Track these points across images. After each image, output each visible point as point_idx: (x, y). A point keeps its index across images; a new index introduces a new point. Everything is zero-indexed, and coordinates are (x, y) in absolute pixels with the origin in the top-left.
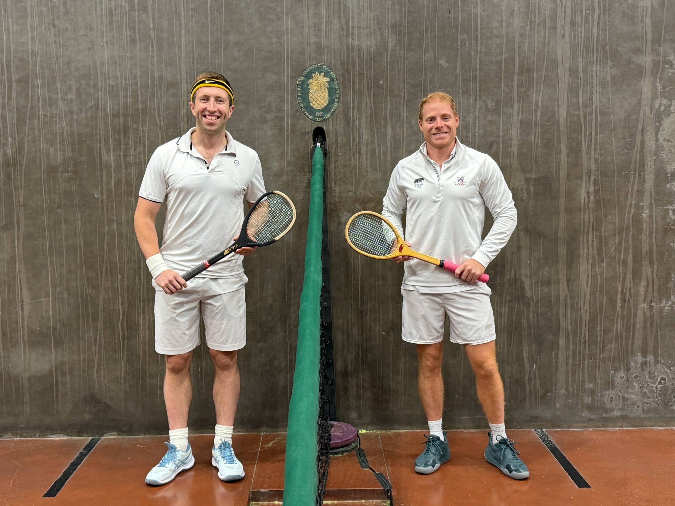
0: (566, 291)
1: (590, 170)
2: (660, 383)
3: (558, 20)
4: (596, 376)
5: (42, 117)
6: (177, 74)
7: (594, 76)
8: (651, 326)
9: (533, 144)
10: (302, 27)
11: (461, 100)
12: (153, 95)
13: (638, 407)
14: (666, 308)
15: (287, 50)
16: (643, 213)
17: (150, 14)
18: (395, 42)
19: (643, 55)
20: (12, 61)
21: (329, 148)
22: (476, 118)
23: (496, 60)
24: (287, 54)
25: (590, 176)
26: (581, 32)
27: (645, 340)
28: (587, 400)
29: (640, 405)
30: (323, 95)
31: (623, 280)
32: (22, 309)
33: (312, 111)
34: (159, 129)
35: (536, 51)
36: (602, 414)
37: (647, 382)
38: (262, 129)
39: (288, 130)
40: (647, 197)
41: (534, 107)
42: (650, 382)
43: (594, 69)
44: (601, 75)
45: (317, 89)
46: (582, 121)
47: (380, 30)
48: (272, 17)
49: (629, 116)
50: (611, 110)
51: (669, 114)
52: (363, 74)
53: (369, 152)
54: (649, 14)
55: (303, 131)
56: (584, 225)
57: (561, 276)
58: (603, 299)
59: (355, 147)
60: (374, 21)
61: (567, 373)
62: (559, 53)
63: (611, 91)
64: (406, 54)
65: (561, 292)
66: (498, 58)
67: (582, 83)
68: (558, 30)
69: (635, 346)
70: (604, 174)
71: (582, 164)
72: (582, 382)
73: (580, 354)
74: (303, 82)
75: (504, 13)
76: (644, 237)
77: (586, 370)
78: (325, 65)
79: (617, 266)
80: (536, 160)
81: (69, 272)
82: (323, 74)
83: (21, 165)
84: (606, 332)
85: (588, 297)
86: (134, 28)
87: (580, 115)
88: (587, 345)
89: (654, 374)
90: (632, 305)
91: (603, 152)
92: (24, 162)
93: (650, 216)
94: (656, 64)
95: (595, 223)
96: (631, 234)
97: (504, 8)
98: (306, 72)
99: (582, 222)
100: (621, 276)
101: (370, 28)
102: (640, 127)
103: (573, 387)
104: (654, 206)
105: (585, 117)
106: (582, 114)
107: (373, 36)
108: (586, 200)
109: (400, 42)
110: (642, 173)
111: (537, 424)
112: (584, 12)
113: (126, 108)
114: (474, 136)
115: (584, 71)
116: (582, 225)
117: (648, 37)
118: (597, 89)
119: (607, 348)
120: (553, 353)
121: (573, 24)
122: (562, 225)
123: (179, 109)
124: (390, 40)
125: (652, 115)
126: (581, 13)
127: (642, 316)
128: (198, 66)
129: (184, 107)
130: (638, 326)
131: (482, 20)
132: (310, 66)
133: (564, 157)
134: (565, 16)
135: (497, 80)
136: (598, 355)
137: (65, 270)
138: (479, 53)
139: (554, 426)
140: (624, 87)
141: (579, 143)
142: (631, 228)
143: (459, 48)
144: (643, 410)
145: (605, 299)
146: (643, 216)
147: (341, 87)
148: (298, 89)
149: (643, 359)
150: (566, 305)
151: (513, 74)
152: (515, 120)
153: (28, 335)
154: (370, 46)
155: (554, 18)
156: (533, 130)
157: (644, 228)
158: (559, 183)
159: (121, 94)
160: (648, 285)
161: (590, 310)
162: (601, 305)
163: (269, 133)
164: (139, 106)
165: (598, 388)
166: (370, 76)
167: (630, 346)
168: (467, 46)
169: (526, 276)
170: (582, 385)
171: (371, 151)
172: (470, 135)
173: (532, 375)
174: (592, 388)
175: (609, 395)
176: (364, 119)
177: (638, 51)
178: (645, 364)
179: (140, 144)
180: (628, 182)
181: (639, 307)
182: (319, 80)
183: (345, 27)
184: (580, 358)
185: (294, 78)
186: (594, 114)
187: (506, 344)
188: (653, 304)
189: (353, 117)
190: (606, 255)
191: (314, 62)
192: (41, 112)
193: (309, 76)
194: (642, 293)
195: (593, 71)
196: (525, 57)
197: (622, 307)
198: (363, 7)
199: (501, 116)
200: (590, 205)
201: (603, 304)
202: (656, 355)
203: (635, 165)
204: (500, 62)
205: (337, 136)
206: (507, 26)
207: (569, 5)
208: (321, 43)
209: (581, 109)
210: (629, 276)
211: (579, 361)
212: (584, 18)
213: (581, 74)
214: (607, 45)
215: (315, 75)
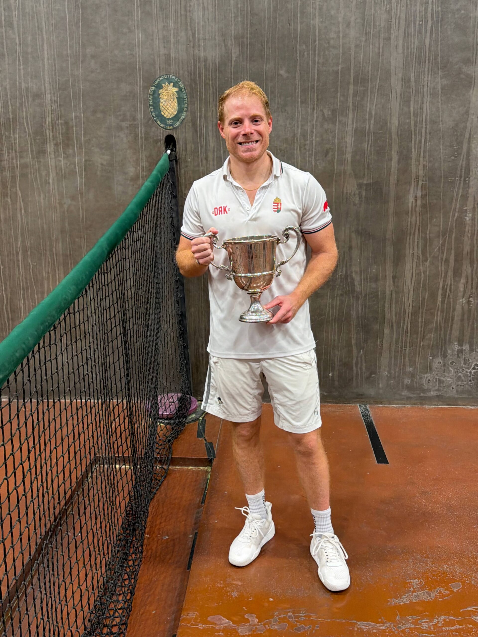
0: (392, 287)
1: (419, 176)
2: (474, 369)
3: (392, 32)
4: (415, 361)
6: (42, 85)
7: (426, 86)
8: (469, 320)
9: (366, 151)
10: (152, 40)
11: (300, 109)
12: (21, 105)
13: (453, 388)
15: (139, 62)
16: (466, 216)
17: (16, 30)
18: (238, 53)
19: (473, 65)
21: (179, 155)
22: (313, 126)
23: (333, 71)
24: (139, 65)
25: (418, 182)
26: (414, 43)
27: (462, 331)
28: (407, 381)
29: (454, 387)
30: (172, 104)
31: (444, 277)
33: (162, 119)
34: (28, 136)
35: (370, 61)
36: (420, 394)
37: (463, 367)
38: (119, 136)
39: (142, 138)
40: (470, 201)
41: (367, 117)
42: (465, 367)
43: (426, 79)
44: (432, 85)
45: (167, 99)
46: (413, 129)
47: (224, 41)
48: (125, 30)
49: (457, 125)
50: (441, 119)
52: (209, 85)
53: (215, 159)
55: (155, 138)
56: (411, 228)
57: (388, 273)
58: (425, 294)
59: (202, 154)
60: (218, 33)
61: (390, 358)
62: (393, 63)
63: (441, 100)
64: (248, 65)
65: (387, 287)
66: (335, 69)
67: (414, 92)
68: (392, 41)
69: (452, 336)
70: (431, 179)
71: (411, 170)
72: (404, 365)
73: (402, 342)
74: (154, 92)
75: (340, 25)
76: (466, 239)
77: (407, 356)
78: (174, 76)
79: (440, 265)
80: (368, 166)
82: (172, 84)
84: (426, 323)
85: (411, 292)
86: (3, 43)
87: (410, 124)
88: (409, 335)
89: (469, 360)
90: (451, 300)
91: (431, 159)
93: (473, 219)
95: (420, 225)
96: (454, 236)
97: (340, 20)
98: (157, 82)
99: (409, 225)
100: (443, 274)
101: (215, 39)
102: (467, 136)
103: (395, 370)
104: (477, 210)
105: (416, 125)
106: (413, 123)
107: (218, 47)
108: (414, 205)
109: (243, 53)
110: (467, 179)
111: (362, 400)
112: (418, 23)
114: (311, 143)
115: (415, 81)
116: (409, 227)
118: (427, 98)
119: (427, 337)
120: (378, 341)
121: (407, 35)
122: (391, 227)
123: (45, 118)
124: (233, 51)
126: (415, 24)
127: (461, 310)
128: (60, 78)
129: (48, 116)
130: (456, 318)
131: (320, 30)
132: (160, 77)
133: (394, 163)
134: (398, 27)
135: (333, 90)
136: (418, 344)
138: (316, 63)
139: (377, 403)
140: (454, 96)
141: (409, 150)
142: (454, 231)
143: (298, 58)
144: (457, 391)
145: (427, 293)
146: (466, 219)
147: (189, 97)
148: (150, 99)
149: (459, 348)
150: (391, 299)
151: (348, 84)
152: (350, 128)
154: (215, 57)
155: (388, 29)
156: (367, 138)
157: (467, 230)
158: (389, 187)
160: (467, 282)
161: (413, 303)
163: (125, 140)
164: (9, 116)
165: (417, 372)
166: (216, 86)
167: (448, 336)
168: (306, 56)
169: (356, 272)
170: (403, 369)
171: (217, 158)
172: (308, 142)
173: (359, 359)
174: (412, 372)
175: (427, 378)
176: (210, 128)
177: (468, 61)
178: (460, 352)
179: (12, 150)
180: (454, 187)
181: (458, 301)
182: (168, 90)
183: (191, 38)
184: (402, 345)
185: (146, 88)
186: (424, 123)
187: (337, 332)
188: (471, 299)
189: (200, 125)
190: (430, 255)
191: (164, 73)
193: (159, 87)
194: (462, 289)
195: (424, 81)
196: (360, 67)
197: (443, 302)
198: (208, 19)
199: (337, 124)
200: (417, 209)
201: (424, 299)
202: (471, 345)
203: (461, 172)
204: (337, 73)
205: (186, 144)
206: (343, 37)
207: (403, 16)
208: (170, 54)
209: (412, 118)
210: (450, 273)
211: (402, 348)
212: (417, 29)
213: (413, 84)
214: (438, 55)
215: (165, 85)
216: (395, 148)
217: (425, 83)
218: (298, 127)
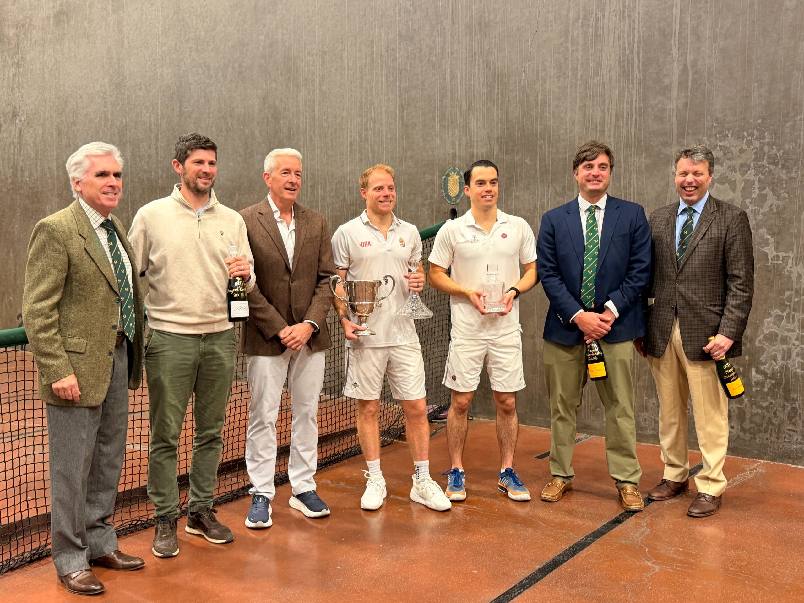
3: (606, 125)
7: (632, 166)
10: (445, 144)
11: (539, 187)
15: (437, 159)
17: (369, 143)
18: (498, 149)
19: (670, 147)
22: (549, 199)
23: (562, 158)
24: (437, 161)
26: (623, 133)
30: (455, 187)
33: (449, 197)
38: (422, 211)
39: (436, 211)
43: (632, 160)
44: (638, 164)
45: (452, 184)
47: (489, 141)
48: (430, 138)
49: (659, 195)
50: (645, 191)
54: (675, 114)
55: (444, 210)
60: (486, 136)
63: (645, 176)
64: (505, 157)
66: (564, 156)
68: (606, 132)
74: (445, 179)
75: (568, 123)
78: (457, 168)
82: (455, 173)
84: (641, 365)
86: (362, 152)
97: (568, 120)
98: (447, 172)
101: (483, 141)
107: (485, 146)
109: (501, 149)
112: (625, 117)
113: (356, 200)
115: (624, 162)
117: (674, 132)
118: (634, 175)
121: (617, 127)
126: (623, 118)
131: (553, 129)
132: (449, 169)
134: (610, 122)
135: (563, 171)
138: (551, 153)
140: (655, 172)
143: (538, 150)
148: (442, 184)
154: (483, 153)
155: (603, 124)
159: (355, 192)
163: (426, 213)
168: (544, 148)
175: (643, 416)
177: (666, 144)
182: (454, 177)
183: (469, 141)
185: (440, 177)
186: (632, 195)
191: (451, 166)
192: (320, 203)
193: (448, 175)
195: (631, 162)
198: (480, 127)
204: (565, 159)
206: (570, 132)
207: (614, 113)
208: (455, 153)
209: (623, 191)
212: (625, 122)
213: (623, 165)
214: (642, 141)
215: (452, 174)
217: (632, 164)
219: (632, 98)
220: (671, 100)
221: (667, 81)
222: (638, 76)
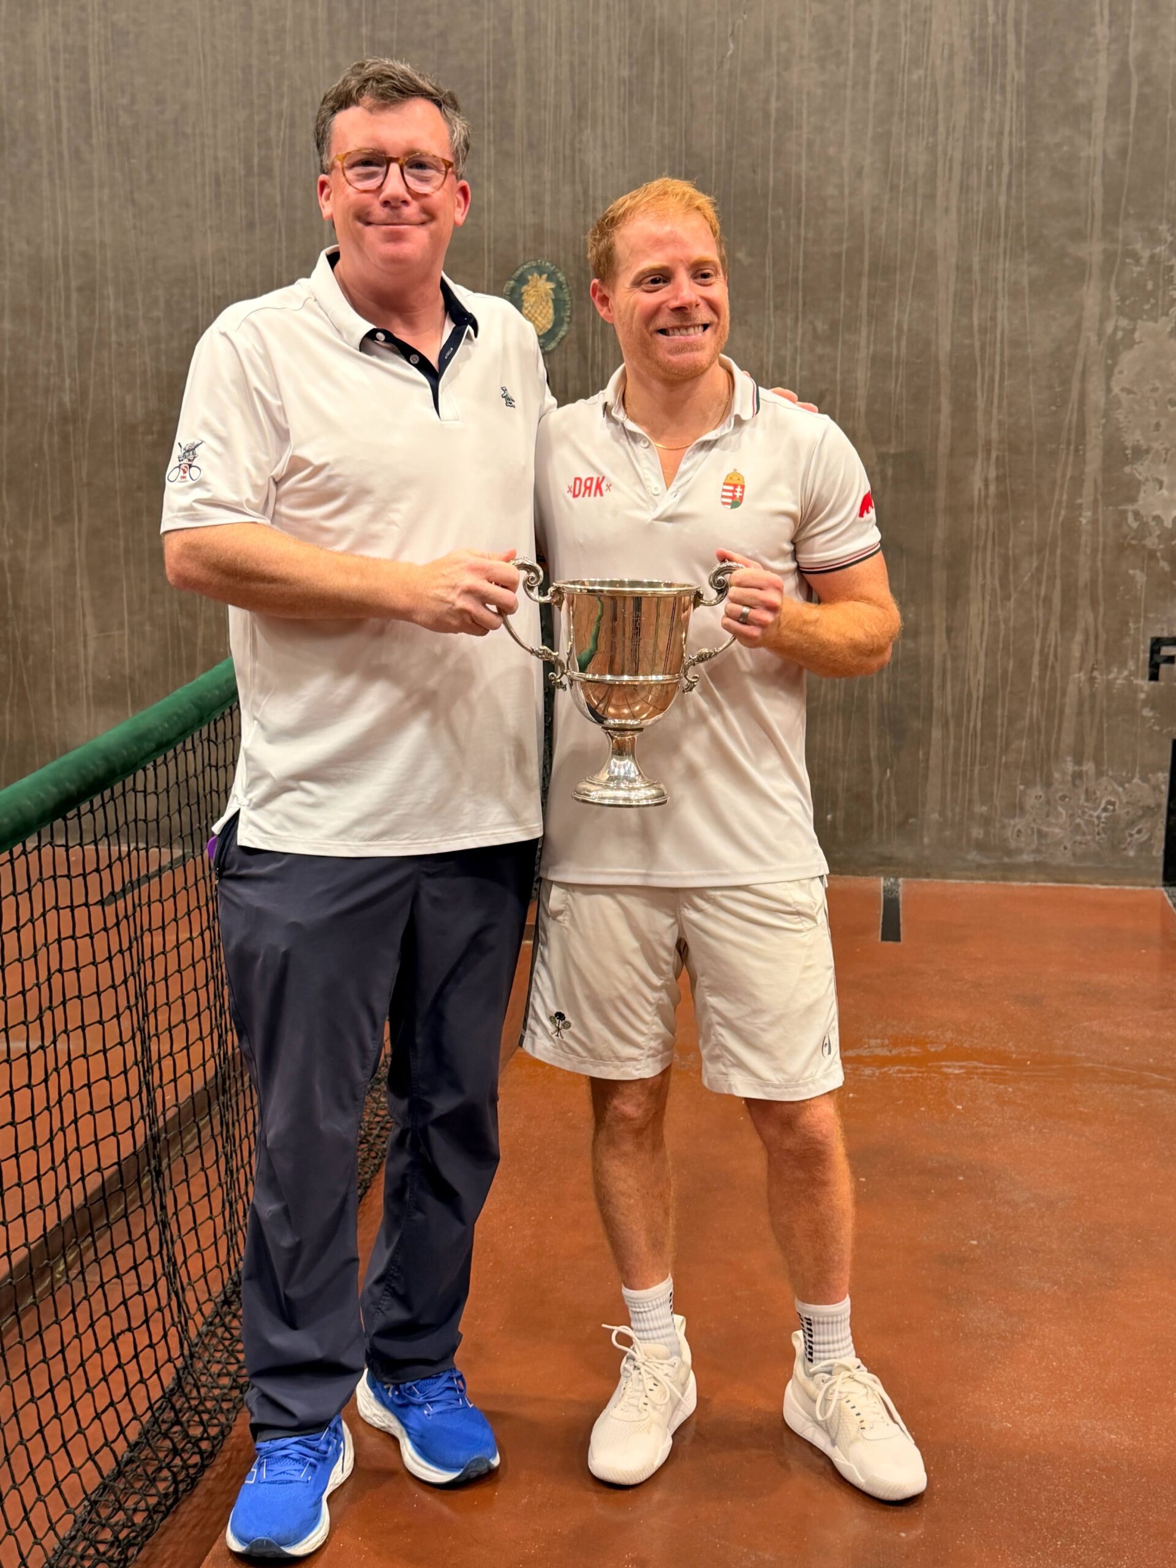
0: (945, 649)
1: (991, 441)
2: (1105, 810)
3: (939, 184)
4: (992, 794)
5: (114, 346)
7: (1000, 280)
8: (1092, 713)
9: (893, 396)
10: (513, 199)
11: (772, 319)
13: (1065, 848)
14: (1119, 681)
15: (489, 237)
16: (1081, 516)
17: (277, 181)
19: (1087, 242)
20: (71, 258)
22: (796, 350)
23: (831, 253)
24: (489, 243)
25: (989, 452)
26: (978, 203)
27: (1080, 736)
28: (977, 832)
29: (1069, 845)
30: (545, 311)
31: (1043, 630)
32: (85, 646)
35: (899, 238)
36: (1002, 858)
37: (1084, 806)
40: (1088, 488)
41: (894, 333)
42: (1087, 807)
43: (1001, 266)
44: (1012, 278)
45: (535, 302)
46: (978, 357)
49: (1059, 348)
50: (1029, 338)
51: (1130, 344)
54: (1099, 169)
56: (978, 536)
57: (937, 621)
58: (1009, 663)
61: (944, 785)
62: (940, 239)
63: (1030, 304)
65: (936, 649)
66: (836, 249)
67: (979, 291)
68: (938, 199)
69: (1062, 746)
70: (1013, 448)
71: (976, 430)
72: (969, 802)
73: (966, 755)
74: (513, 290)
75: (846, 172)
76: (1082, 559)
77: (976, 782)
78: (549, 262)
79: (1034, 607)
80: (897, 422)
81: (153, 591)
82: (545, 276)
83: (84, 421)
84: (1013, 719)
85: (982, 659)
86: (253, 203)
87: (972, 346)
88: (978, 741)
89: (1095, 793)
90: (1058, 675)
91: (1013, 410)
92: (89, 417)
93: (1094, 522)
94: (1109, 257)
95: (996, 530)
96: (1059, 552)
97: (845, 163)
98: (518, 273)
99: (974, 531)
100: (1041, 626)
102: (1079, 367)
103: (952, 810)
104: (1101, 505)
105: (983, 349)
106: (977, 345)
108: (983, 493)
110: (1081, 447)
111: (891, 869)
112: (984, 168)
114: (793, 379)
115: (982, 270)
116: (975, 535)
117: (1095, 209)
118: (1004, 302)
119: (1013, 746)
120: (921, 753)
121: (964, 189)
122: (940, 534)
125: (1101, 347)
126: (979, 170)
127: (1076, 693)
130: (1068, 710)
131: (808, 182)
132: (525, 263)
133: (944, 418)
134: (950, 175)
135: (832, 286)
136: (997, 758)
137: (146, 587)
138: (802, 240)
139: (917, 875)
140: (1052, 297)
141: (972, 394)
142: (1060, 543)
143: (770, 231)
144: (1074, 855)
145: (1012, 662)
146: (1081, 522)
147: (574, 298)
149: (1077, 768)
150: (944, 672)
151: (860, 275)
152: (863, 354)
153: (94, 688)
155: (931, 178)
156: (894, 372)
157: (1083, 541)
158: (936, 461)
160: (1087, 640)
161: (985, 681)
162: (1005, 672)
165: (996, 814)
167: (1053, 744)
168: (783, 227)
170: (969, 808)
173: (884, 787)
174: (985, 814)
175: (1014, 826)
177: (1078, 236)
178: (1078, 776)
180: (1057, 463)
181: (1071, 678)
182: (539, 285)
183: (581, 198)
184: (966, 761)
185: (499, 283)
186: (998, 345)
187: (841, 733)
188: (1096, 674)
189: (593, 348)
190: (1016, 587)
191: (532, 257)
192: (114, 338)
193: (523, 280)
194: (1077, 654)
195: (997, 271)
196: (881, 246)
197: (1042, 678)
198: (612, 162)
199: (840, 347)
200: (990, 502)
201: (1007, 671)
202: (1098, 763)
203: (1069, 434)
204: (838, 256)
205: (566, 380)
206: (851, 194)
207: (958, 156)
208: (541, 226)
209: (977, 336)
210: (1055, 624)
211: (965, 765)
212: (983, 178)
213: (978, 276)
214: (1022, 225)
215: (534, 277)
216: (945, 388)
217: (1000, 275)
218: (768, 351)
219: (1002, 125)
220: (1090, 138)
221: (1082, 95)
222: (1016, 78)
